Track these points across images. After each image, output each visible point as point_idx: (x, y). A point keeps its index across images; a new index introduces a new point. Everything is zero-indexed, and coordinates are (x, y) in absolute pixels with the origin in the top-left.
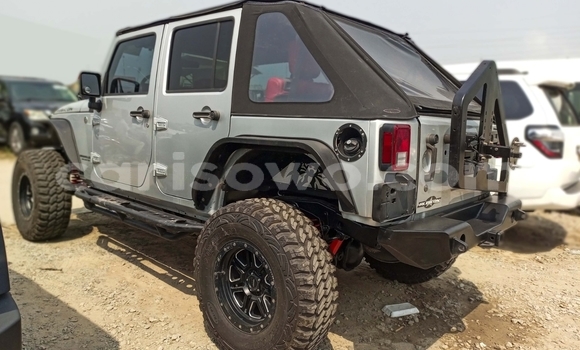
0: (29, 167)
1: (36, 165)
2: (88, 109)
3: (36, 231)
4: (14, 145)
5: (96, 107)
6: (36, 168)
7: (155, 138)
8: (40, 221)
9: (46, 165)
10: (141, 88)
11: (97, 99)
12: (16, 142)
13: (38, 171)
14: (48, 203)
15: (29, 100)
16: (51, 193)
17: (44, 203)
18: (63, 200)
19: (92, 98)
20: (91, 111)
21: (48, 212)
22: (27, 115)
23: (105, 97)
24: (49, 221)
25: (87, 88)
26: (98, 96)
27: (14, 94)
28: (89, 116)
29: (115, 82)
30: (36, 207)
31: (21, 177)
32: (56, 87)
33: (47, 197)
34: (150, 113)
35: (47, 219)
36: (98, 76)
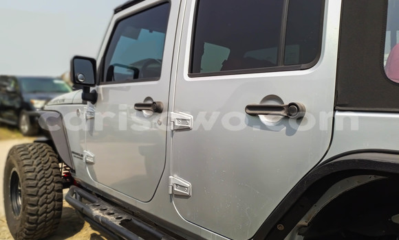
0: (19, 164)
1: (25, 162)
2: (81, 101)
3: (25, 235)
4: (22, 127)
5: (90, 98)
6: (25, 165)
7: (170, 140)
8: (27, 225)
9: (35, 162)
10: (141, 74)
11: (92, 89)
12: (24, 125)
13: (27, 168)
14: (37, 205)
15: (35, 92)
16: (40, 193)
17: (32, 205)
18: (53, 200)
19: (86, 88)
20: (84, 103)
21: (37, 214)
22: (32, 104)
23: (101, 86)
24: (38, 224)
25: (80, 76)
26: (93, 85)
27: (24, 87)
28: (82, 109)
29: (112, 68)
30: (24, 210)
31: (12, 172)
32: (56, 82)
33: (36, 198)
34: (164, 106)
35: (36, 222)
36: (93, 61)
